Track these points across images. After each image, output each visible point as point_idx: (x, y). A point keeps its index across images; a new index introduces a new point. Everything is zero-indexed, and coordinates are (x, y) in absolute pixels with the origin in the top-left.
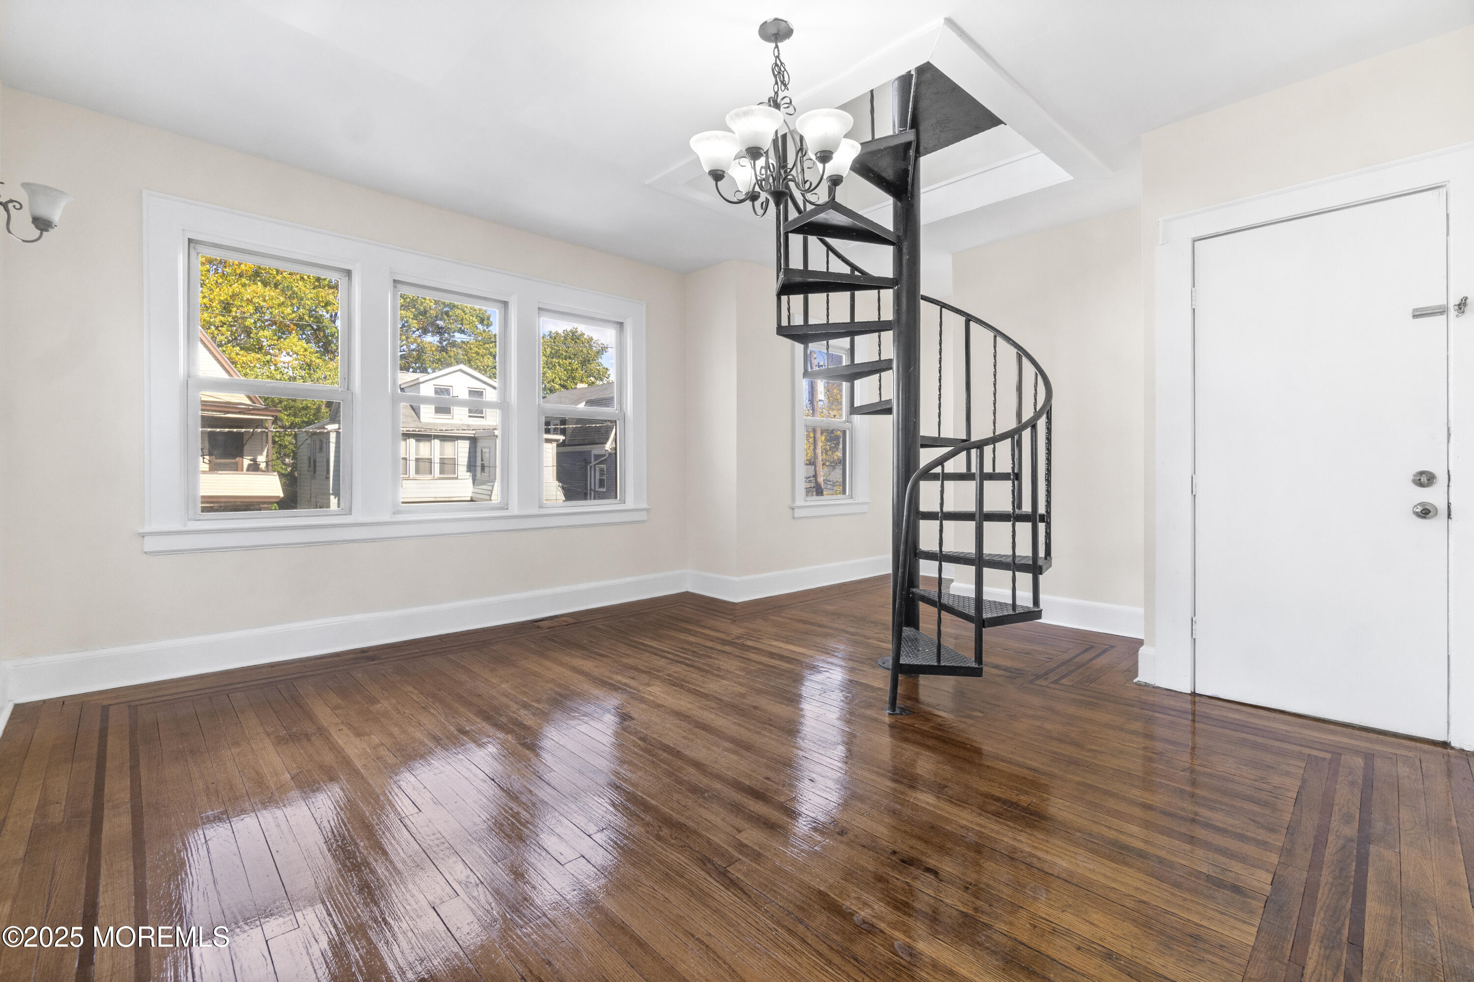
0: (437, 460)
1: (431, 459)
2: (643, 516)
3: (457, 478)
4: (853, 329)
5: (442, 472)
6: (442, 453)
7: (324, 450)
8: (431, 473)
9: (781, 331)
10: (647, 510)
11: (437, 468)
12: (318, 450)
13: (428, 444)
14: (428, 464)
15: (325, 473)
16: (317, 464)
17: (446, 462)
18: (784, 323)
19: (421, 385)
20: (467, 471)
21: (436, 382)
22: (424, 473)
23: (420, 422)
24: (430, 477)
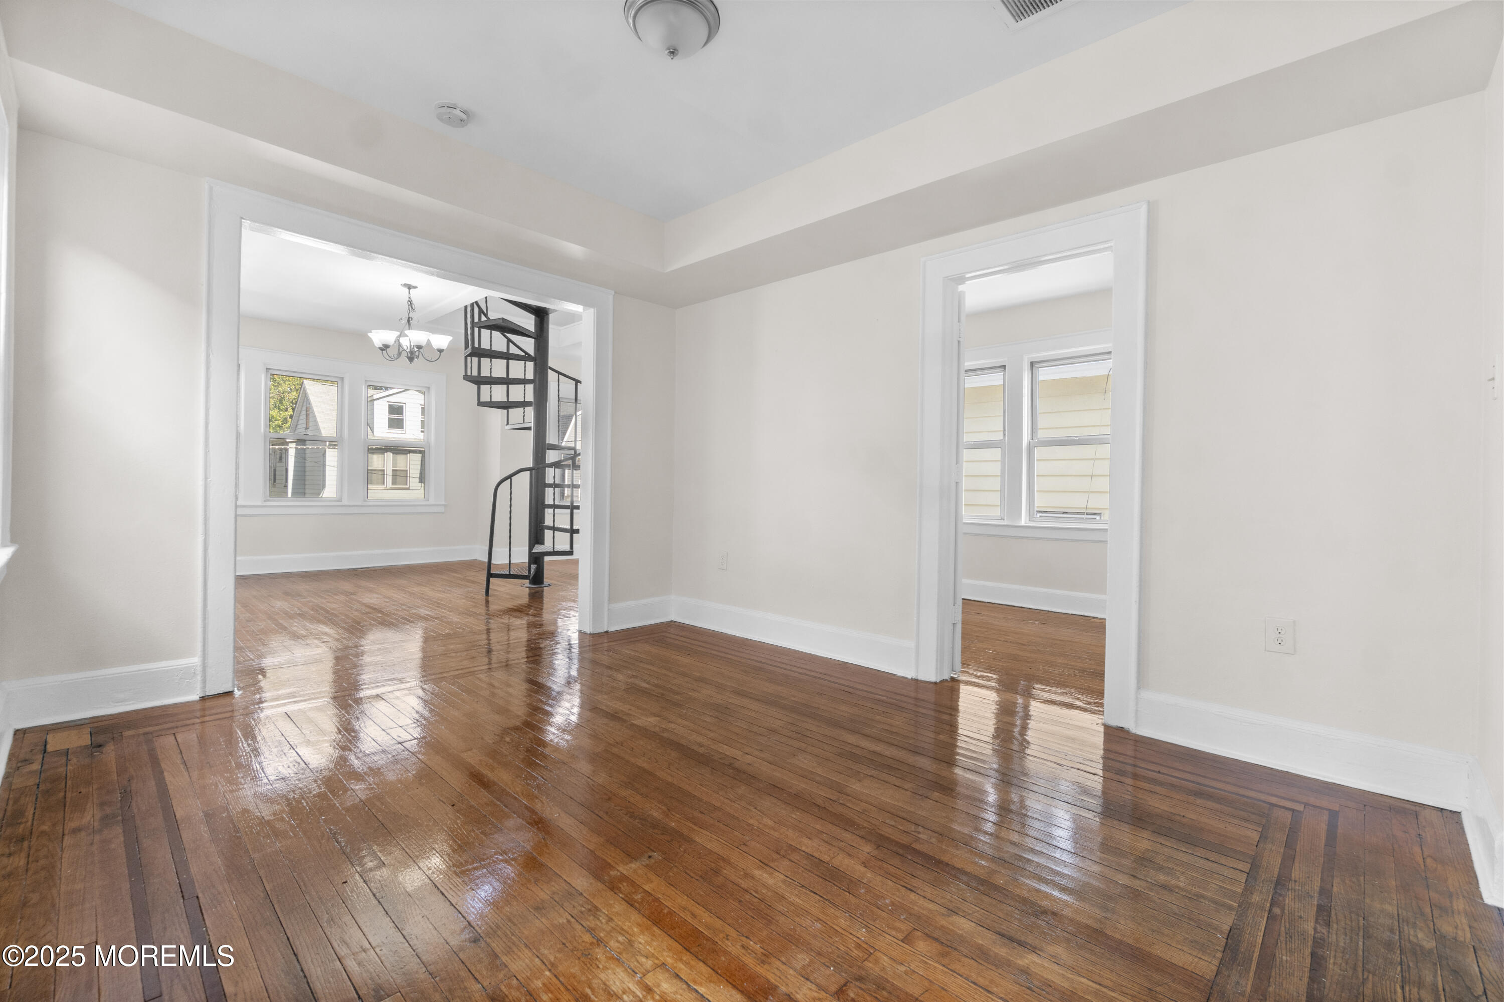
0: (389, 472)
1: (384, 470)
2: (442, 509)
3: (408, 489)
4: (507, 381)
5: (394, 483)
6: (394, 465)
7: (283, 460)
8: (384, 484)
9: (467, 378)
10: (445, 506)
11: (389, 480)
12: (278, 460)
13: (381, 456)
14: (380, 476)
15: (284, 481)
16: (277, 473)
17: (398, 473)
18: (469, 374)
19: (375, 402)
20: (419, 482)
21: (389, 399)
22: (378, 484)
23: (374, 436)
24: (382, 487)
